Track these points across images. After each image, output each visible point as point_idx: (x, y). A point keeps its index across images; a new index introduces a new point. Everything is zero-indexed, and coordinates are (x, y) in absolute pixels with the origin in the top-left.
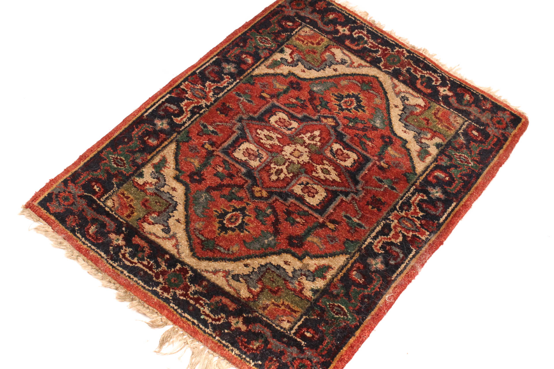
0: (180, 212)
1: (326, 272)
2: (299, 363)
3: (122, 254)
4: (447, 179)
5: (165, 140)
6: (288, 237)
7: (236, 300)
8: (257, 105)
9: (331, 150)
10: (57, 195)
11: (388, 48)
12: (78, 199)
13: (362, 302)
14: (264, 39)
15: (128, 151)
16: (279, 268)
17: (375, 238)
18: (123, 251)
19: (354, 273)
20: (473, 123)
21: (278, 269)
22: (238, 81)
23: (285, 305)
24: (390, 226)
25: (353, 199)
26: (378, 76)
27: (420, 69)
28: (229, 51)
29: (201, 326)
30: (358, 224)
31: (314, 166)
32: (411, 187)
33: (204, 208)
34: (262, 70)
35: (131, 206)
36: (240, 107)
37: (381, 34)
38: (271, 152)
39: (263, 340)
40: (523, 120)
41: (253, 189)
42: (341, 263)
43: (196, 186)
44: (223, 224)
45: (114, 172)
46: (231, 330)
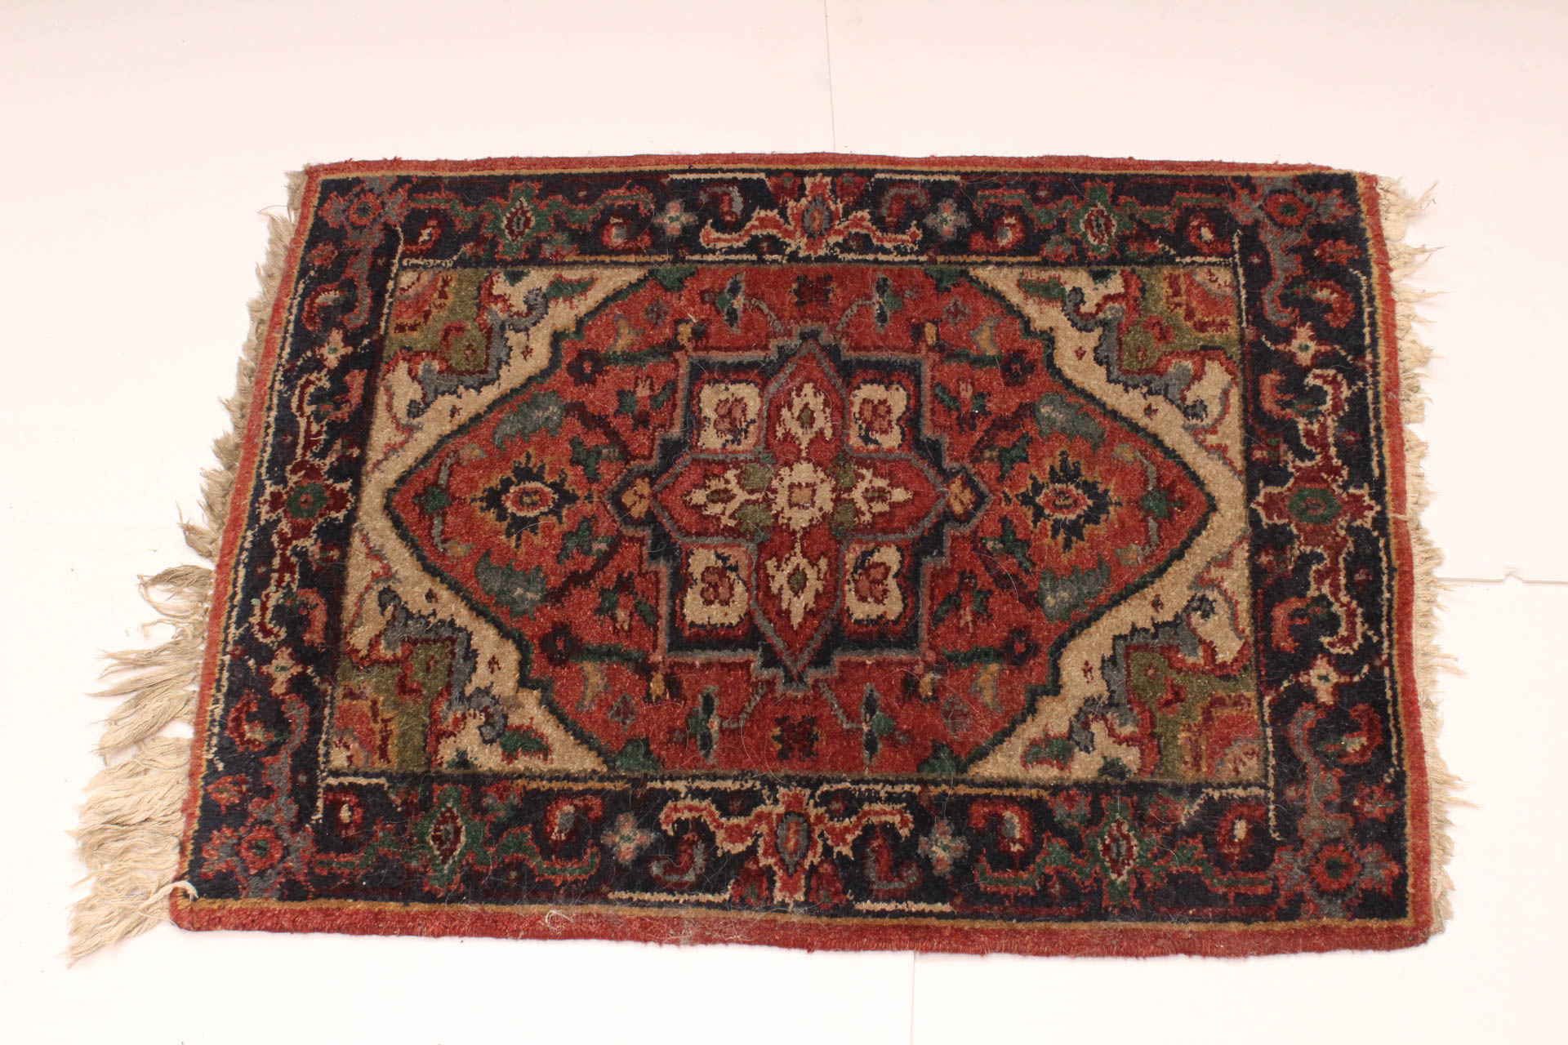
0: (473, 402)
1: (526, 752)
2: (264, 839)
3: (307, 380)
4: (1015, 848)
5: (638, 251)
6: (562, 624)
7: (335, 632)
8: (883, 338)
9: (868, 554)
10: (363, 191)
12: (377, 228)
13: (501, 871)
14: (1102, 221)
15: (555, 216)
16: (470, 659)
17: (698, 794)
18: (314, 376)
19: (569, 808)
20: (1272, 807)
21: (466, 658)
22: (923, 258)
23: (386, 726)
24: (757, 805)
25: (770, 683)
26: (1222, 505)
27: (1343, 581)
28: (997, 186)
29: (234, 613)
30: (707, 741)
31: (793, 548)
32: (910, 781)
33: (521, 432)
34: (1003, 280)
35: (427, 315)
36: (849, 311)
37: (1378, 429)
38: (768, 446)
39: (275, 739)
40: (1406, 923)
41: (639, 481)
42: (574, 768)
43: (565, 383)
44: (506, 490)
45: (487, 232)
46: (258, 669)
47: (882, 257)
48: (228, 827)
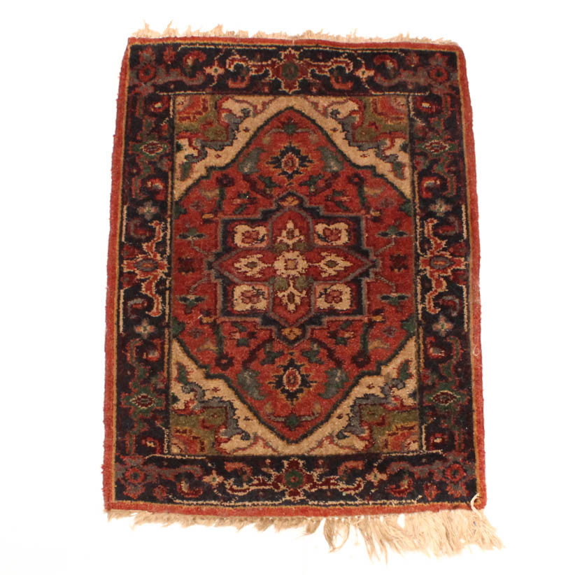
0: (241, 411)
1: (408, 369)
2: (451, 472)
3: (229, 490)
4: (438, 182)
5: (163, 344)
6: (351, 360)
7: (357, 456)
8: (211, 235)
9: (319, 236)
10: (124, 479)
11: (274, 60)
12: (146, 468)
13: (458, 375)
14: (150, 147)
15: (141, 384)
16: (368, 397)
17: (423, 300)
18: (228, 487)
20: (416, 94)
21: (368, 399)
22: (169, 220)
23: (399, 428)
24: (427, 277)
25: (376, 274)
26: (290, 105)
27: (322, 63)
28: (131, 190)
29: (350, 503)
30: (400, 298)
31: (316, 266)
32: (415, 219)
33: (257, 387)
34: (180, 188)
35: (194, 438)
36: (198, 250)
37: (254, 46)
38: (266, 280)
39: (407, 475)
40: (457, 53)
41: (283, 333)
42: (414, 350)
43: (231, 371)
44: (287, 391)
45: (150, 415)
46: (376, 487)
47: (168, 237)
48: (446, 488)
